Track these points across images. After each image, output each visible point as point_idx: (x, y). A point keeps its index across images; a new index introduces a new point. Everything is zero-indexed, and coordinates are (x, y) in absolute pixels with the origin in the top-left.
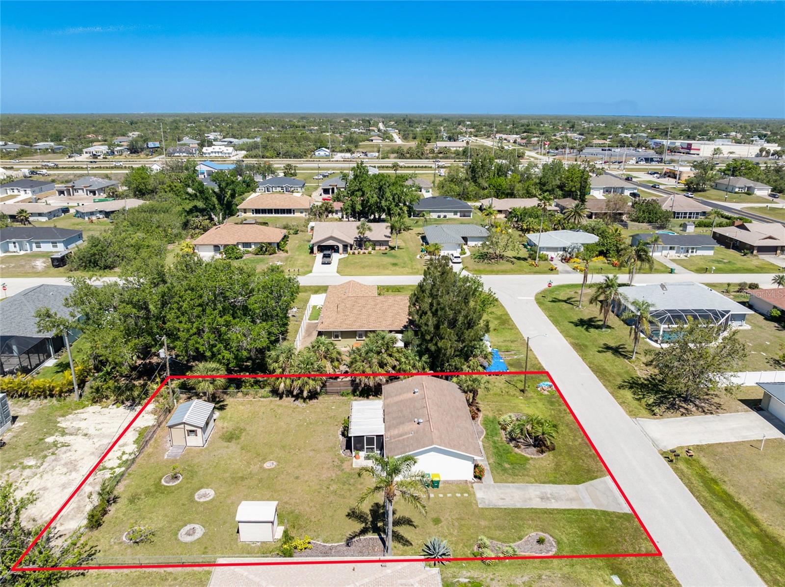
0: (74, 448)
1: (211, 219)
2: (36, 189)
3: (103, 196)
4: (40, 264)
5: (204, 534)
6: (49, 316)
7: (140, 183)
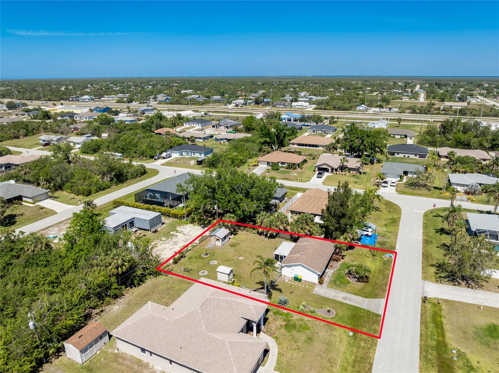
0: (178, 237)
1: (272, 148)
2: (203, 124)
3: (231, 129)
4: (193, 162)
5: (207, 274)
6: (181, 186)
7: (248, 125)
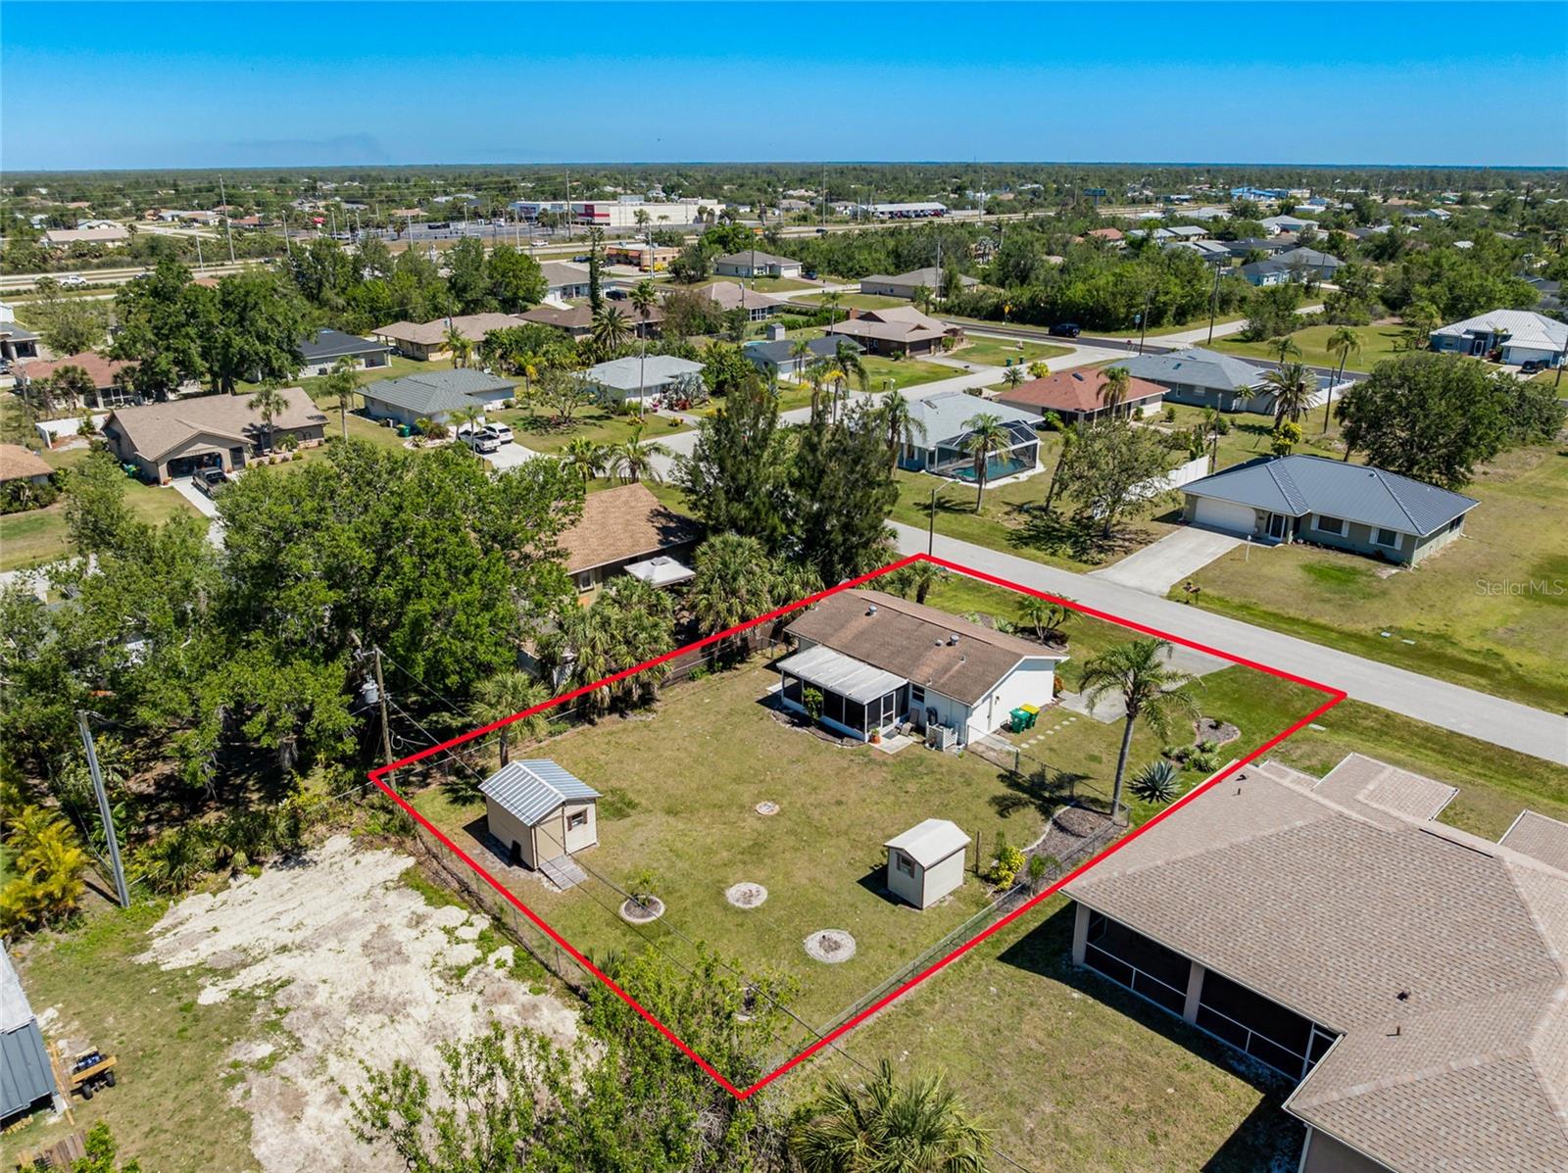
0: (309, 978)
5: (855, 935)
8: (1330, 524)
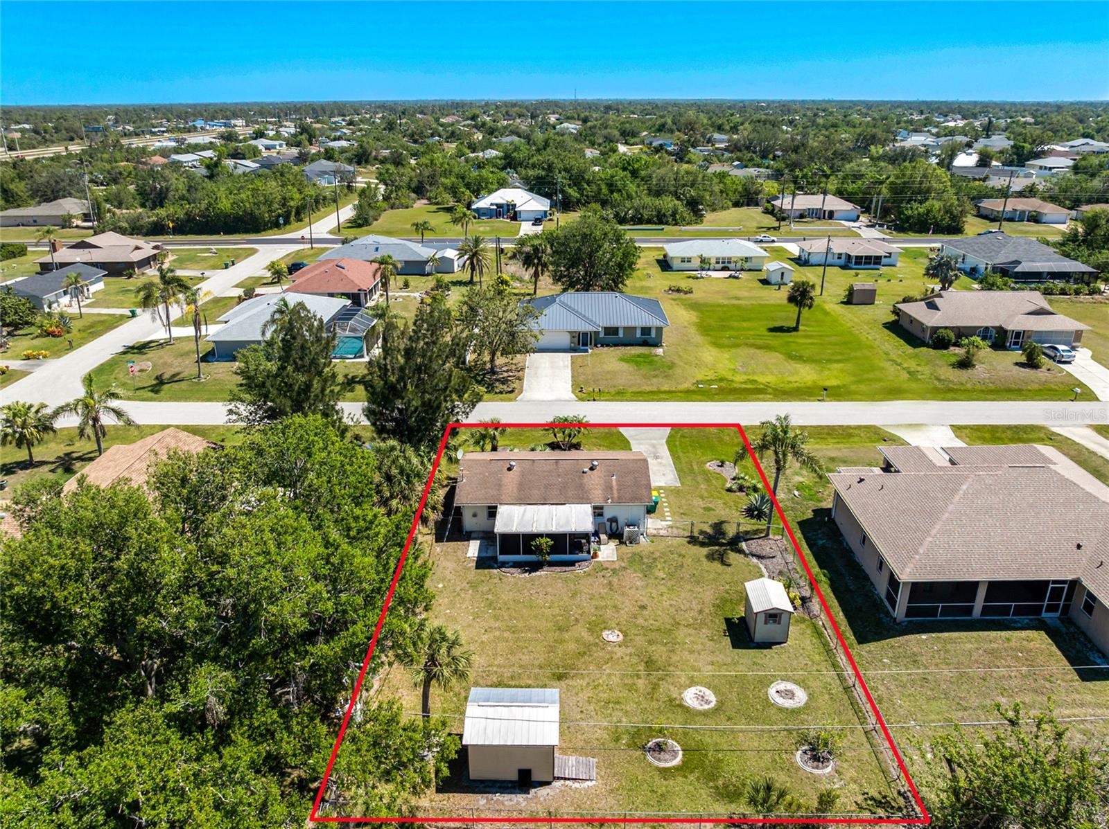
8: (611, 330)
